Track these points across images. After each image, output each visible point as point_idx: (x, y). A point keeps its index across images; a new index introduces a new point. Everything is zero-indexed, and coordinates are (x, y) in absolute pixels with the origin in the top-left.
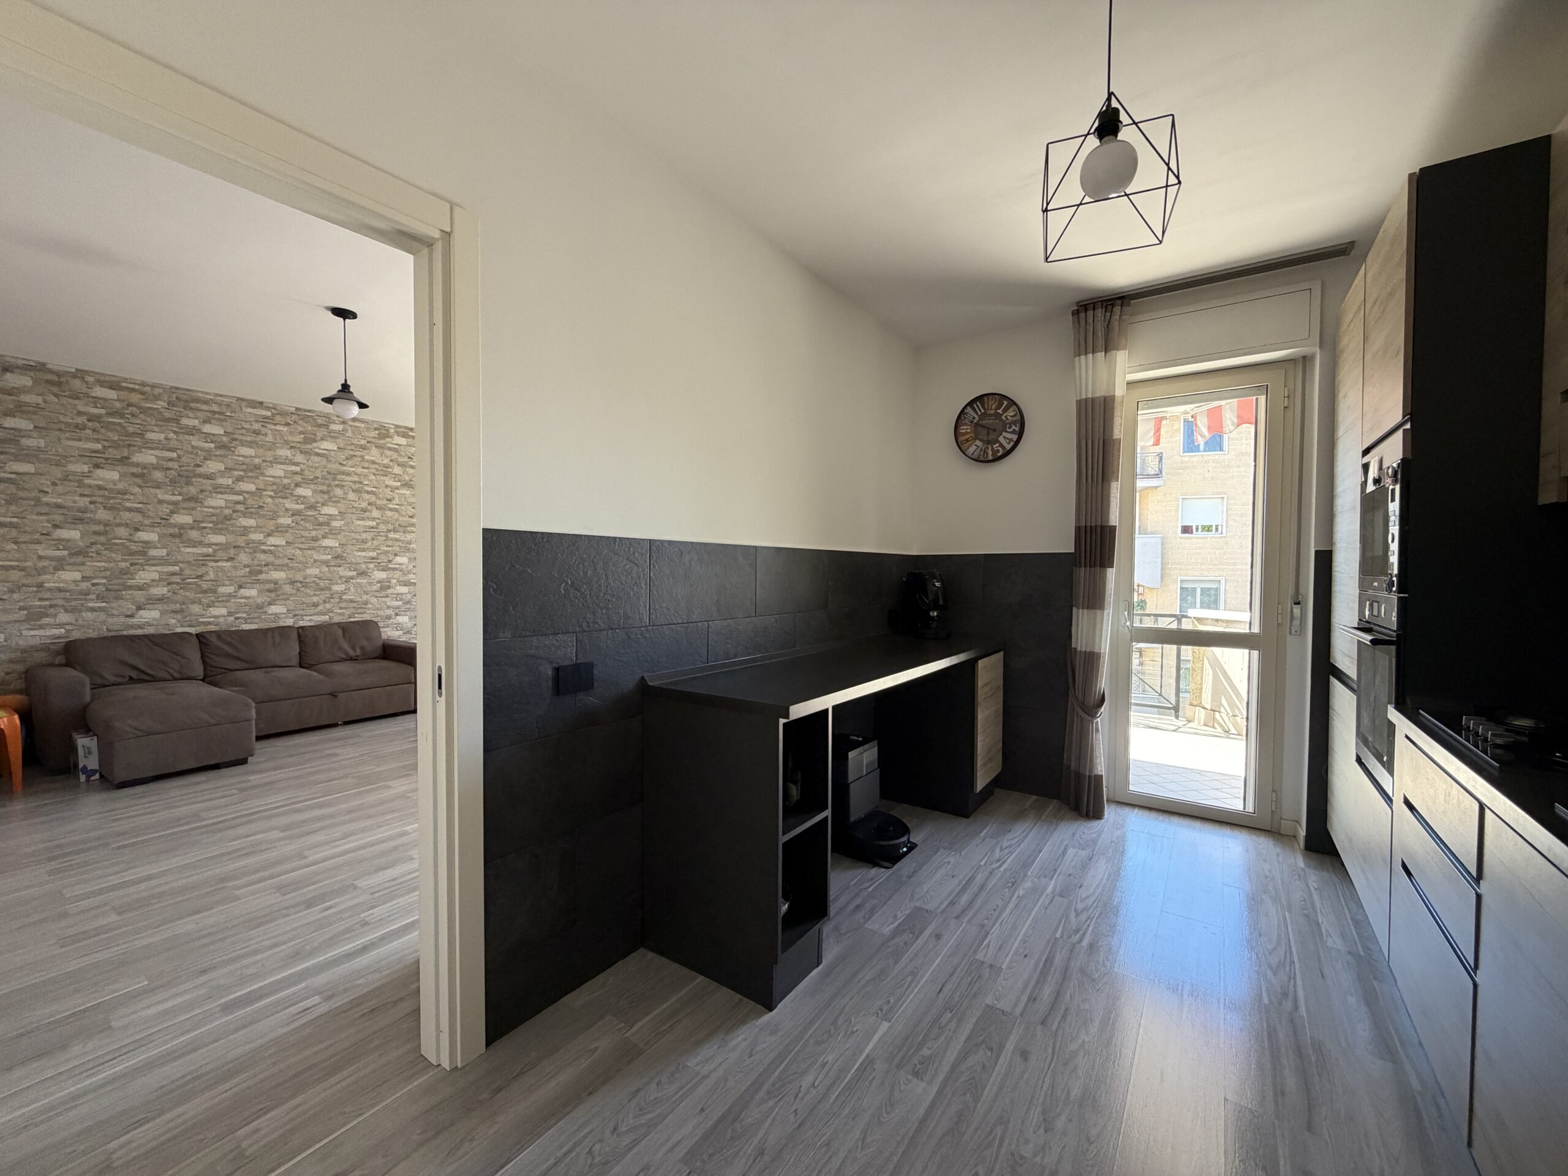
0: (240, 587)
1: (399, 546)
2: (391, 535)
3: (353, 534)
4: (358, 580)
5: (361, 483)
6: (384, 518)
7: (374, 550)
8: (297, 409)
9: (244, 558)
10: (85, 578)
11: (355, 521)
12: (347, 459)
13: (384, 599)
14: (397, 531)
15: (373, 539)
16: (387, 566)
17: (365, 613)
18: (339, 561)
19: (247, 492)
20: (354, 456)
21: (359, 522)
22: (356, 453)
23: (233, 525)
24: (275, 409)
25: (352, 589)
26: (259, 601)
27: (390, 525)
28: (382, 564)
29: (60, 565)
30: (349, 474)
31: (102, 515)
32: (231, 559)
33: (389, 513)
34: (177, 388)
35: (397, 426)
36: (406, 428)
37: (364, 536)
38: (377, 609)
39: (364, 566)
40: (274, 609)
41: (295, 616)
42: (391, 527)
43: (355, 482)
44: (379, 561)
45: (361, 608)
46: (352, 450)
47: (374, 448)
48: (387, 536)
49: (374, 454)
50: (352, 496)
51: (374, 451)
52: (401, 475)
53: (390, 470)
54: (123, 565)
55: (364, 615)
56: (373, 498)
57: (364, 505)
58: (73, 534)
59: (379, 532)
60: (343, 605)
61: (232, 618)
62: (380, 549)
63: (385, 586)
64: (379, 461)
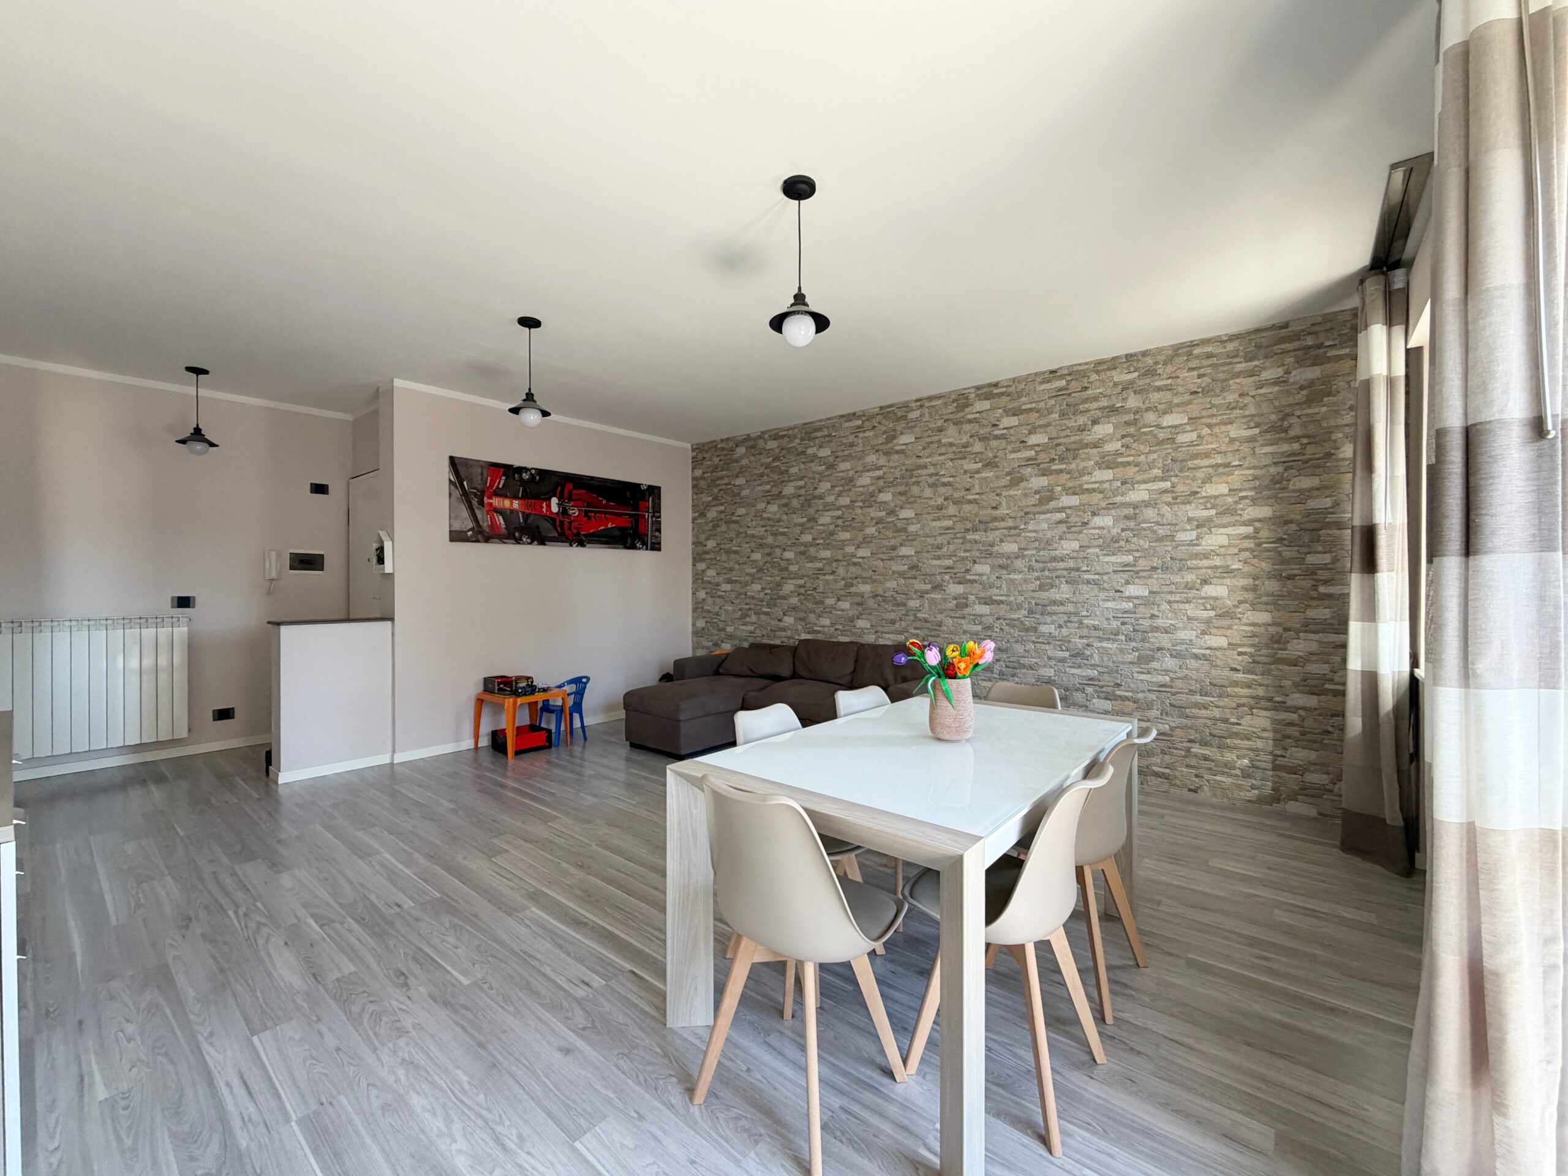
0: (839, 600)
4: (932, 596)
5: (937, 474)
8: (881, 408)
9: (841, 571)
10: (763, 589)
11: (930, 523)
12: (924, 448)
19: (844, 506)
20: (931, 442)
21: (934, 524)
22: (933, 439)
23: (836, 540)
24: (864, 416)
25: (926, 605)
26: (851, 613)
29: (754, 579)
30: (925, 467)
31: (770, 540)
32: (833, 572)
34: (805, 424)
39: (938, 578)
40: (862, 623)
41: (876, 632)
43: (931, 475)
47: (951, 426)
50: (928, 492)
54: (778, 579)
56: (948, 491)
57: (940, 501)
58: (757, 556)
61: (832, 629)
64: (955, 442)
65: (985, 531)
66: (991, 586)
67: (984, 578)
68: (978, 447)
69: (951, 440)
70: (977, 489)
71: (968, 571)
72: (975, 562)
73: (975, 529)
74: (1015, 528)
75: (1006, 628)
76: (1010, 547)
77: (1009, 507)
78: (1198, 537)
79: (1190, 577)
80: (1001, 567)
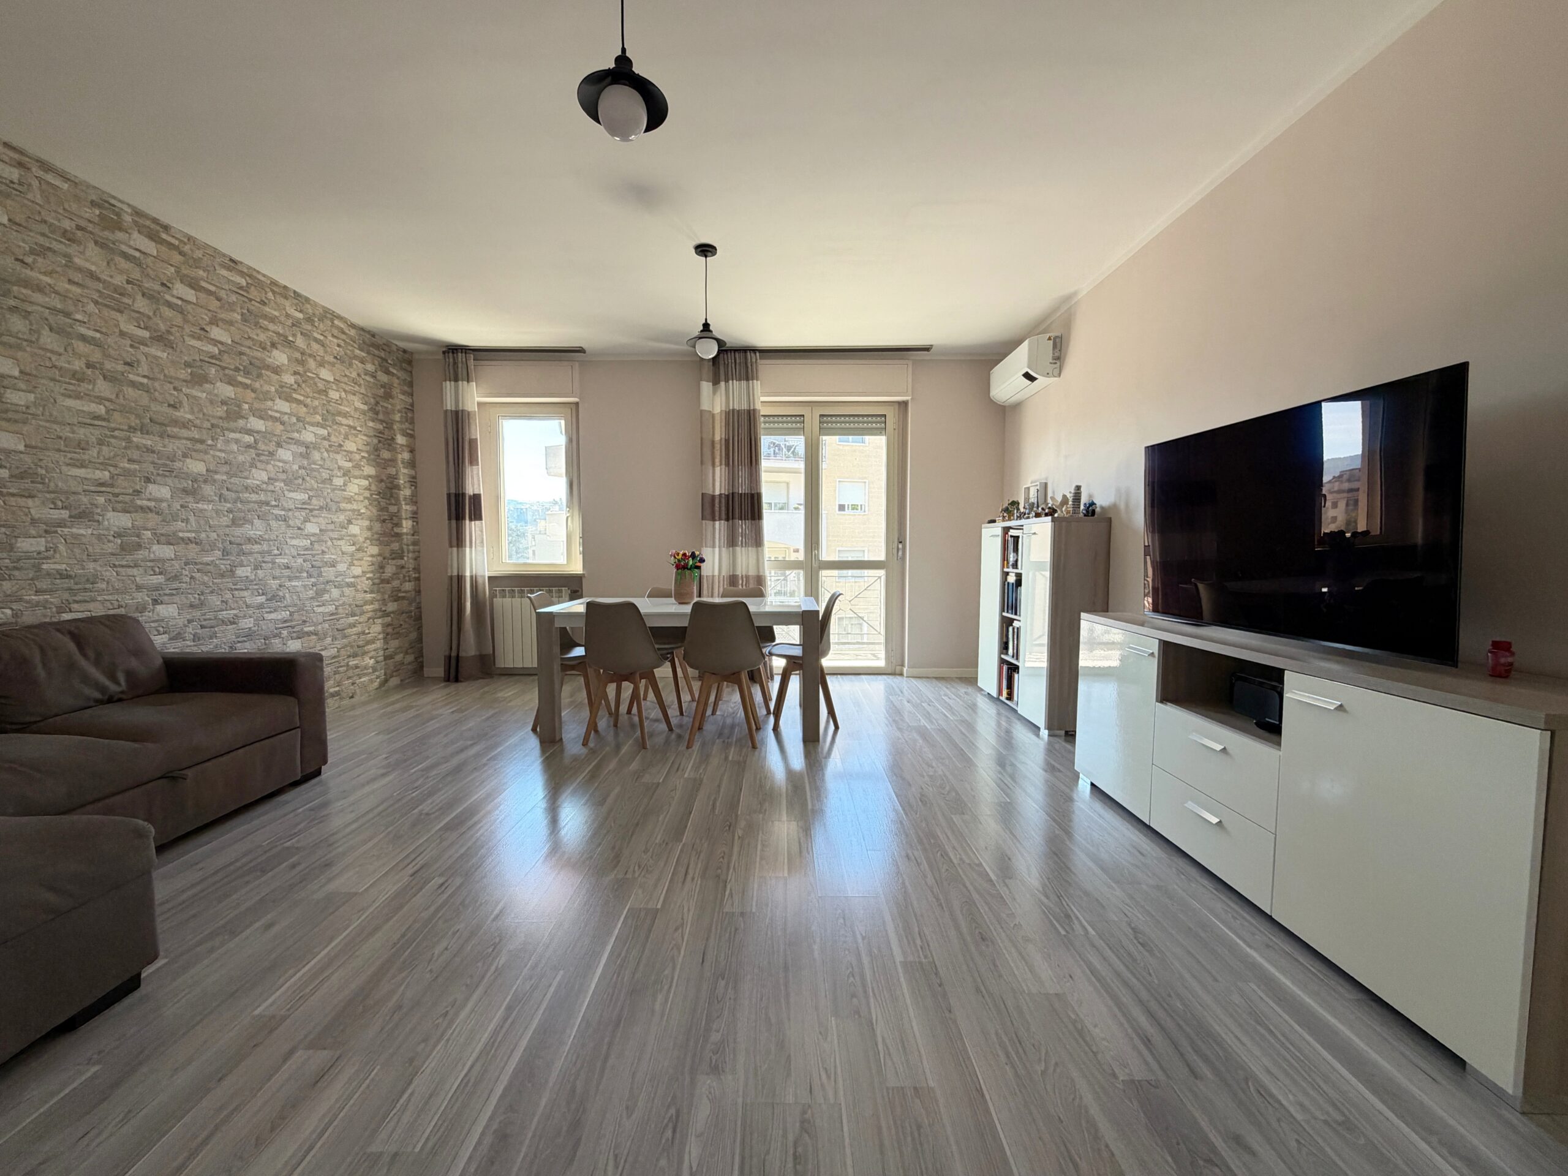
1: (153, 463)
2: (137, 438)
3: (55, 426)
4: (74, 530)
5: (67, 315)
6: (121, 401)
7: (104, 466)
11: (60, 399)
12: (32, 252)
13: (130, 571)
14: (147, 433)
15: (101, 443)
16: (132, 501)
17: (94, 600)
18: (27, 484)
20: (49, 249)
21: (70, 402)
22: (55, 246)
25: (62, 548)
27: (133, 417)
28: (120, 498)
30: (39, 288)
33: (130, 392)
35: (137, 213)
36: (155, 221)
37: (82, 433)
38: (117, 591)
39: (85, 500)
42: (134, 421)
43: (53, 310)
44: (117, 491)
45: (85, 590)
46: (43, 235)
47: (91, 245)
48: (128, 440)
49: (90, 258)
50: (48, 339)
51: (92, 250)
52: (149, 318)
53: (126, 300)
55: (91, 606)
56: (97, 356)
57: (78, 365)
59: (114, 430)
60: (43, 584)
62: (116, 466)
63: (129, 543)
64: (103, 277)
65: (161, 436)
66: (175, 518)
67: (164, 505)
68: (141, 304)
69: (93, 268)
70: (144, 369)
71: (137, 493)
72: (148, 480)
73: (143, 430)
74: (202, 442)
75: (197, 575)
76: (196, 467)
77: (192, 412)
78: (345, 485)
79: (342, 518)
80: (185, 491)
